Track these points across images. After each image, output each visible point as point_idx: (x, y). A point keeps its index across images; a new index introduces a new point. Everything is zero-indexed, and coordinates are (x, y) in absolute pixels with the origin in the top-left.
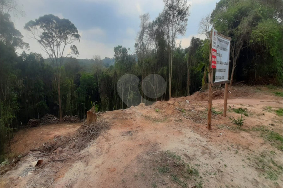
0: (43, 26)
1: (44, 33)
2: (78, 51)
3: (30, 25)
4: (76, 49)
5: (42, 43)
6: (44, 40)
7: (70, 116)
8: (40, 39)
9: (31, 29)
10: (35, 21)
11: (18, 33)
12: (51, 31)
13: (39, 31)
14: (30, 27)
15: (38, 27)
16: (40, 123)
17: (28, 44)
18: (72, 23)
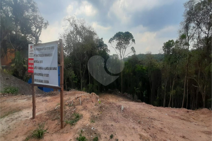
0: (117, 39)
1: (118, 43)
2: (135, 50)
3: (111, 40)
4: (134, 49)
5: (117, 48)
6: (118, 47)
7: (127, 94)
8: (116, 47)
9: (111, 42)
10: (113, 38)
11: (106, 45)
12: (121, 41)
13: (115, 42)
14: (111, 41)
15: (114, 41)
16: (112, 92)
17: (109, 50)
18: (130, 33)
